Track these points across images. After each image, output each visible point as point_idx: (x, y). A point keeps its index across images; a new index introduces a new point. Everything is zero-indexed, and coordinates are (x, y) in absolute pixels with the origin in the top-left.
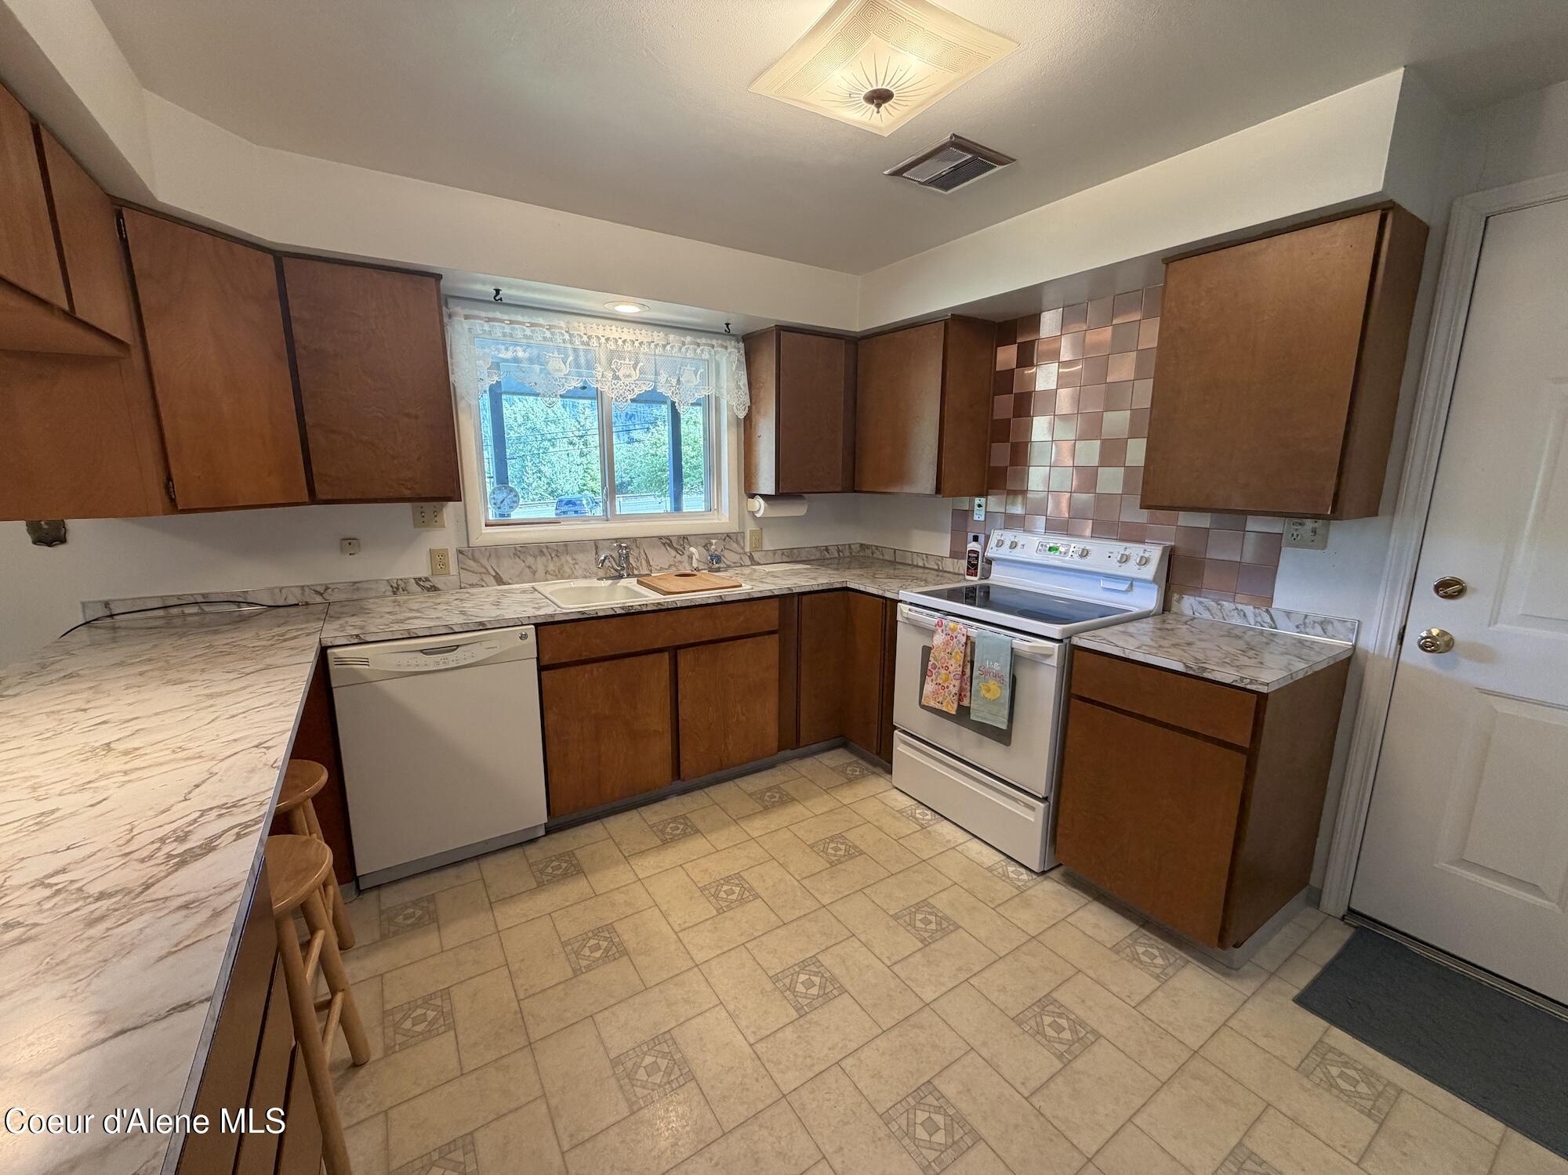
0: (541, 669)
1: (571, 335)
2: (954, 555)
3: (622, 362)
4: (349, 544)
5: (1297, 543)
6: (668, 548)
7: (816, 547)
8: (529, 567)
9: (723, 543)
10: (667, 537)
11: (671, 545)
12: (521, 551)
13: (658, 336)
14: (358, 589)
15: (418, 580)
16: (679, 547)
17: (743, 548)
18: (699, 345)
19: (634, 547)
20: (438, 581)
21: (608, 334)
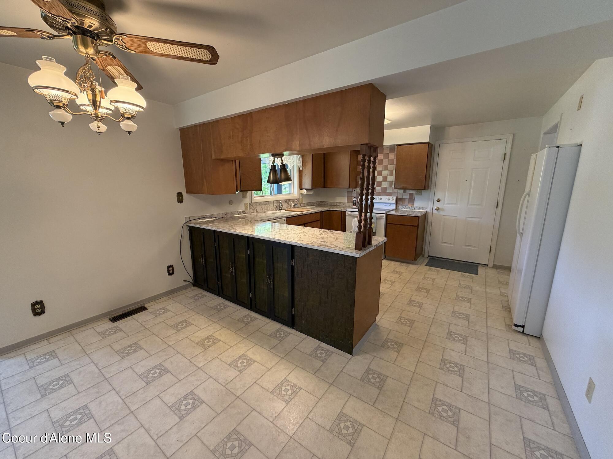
2: (348, 202)
4: (231, 202)
5: (417, 194)
8: (262, 208)
9: (297, 201)
10: (286, 200)
12: (260, 204)
14: (232, 214)
15: (243, 211)
16: (288, 202)
20: (246, 211)
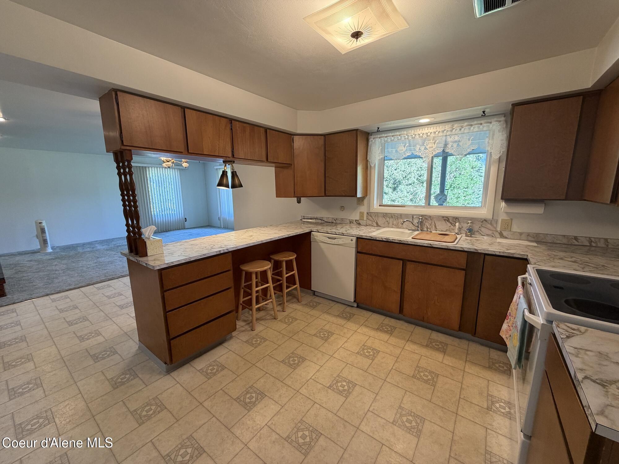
0: (358, 252)
1: (408, 136)
3: (429, 142)
4: (342, 208)
6: (446, 221)
7: (564, 236)
8: (387, 221)
9: (481, 223)
10: (447, 217)
11: (448, 221)
12: (385, 215)
13: (448, 127)
14: (343, 221)
15: (356, 220)
16: (453, 222)
17: (496, 228)
18: (471, 125)
19: (430, 220)
20: (361, 222)
21: (423, 132)
